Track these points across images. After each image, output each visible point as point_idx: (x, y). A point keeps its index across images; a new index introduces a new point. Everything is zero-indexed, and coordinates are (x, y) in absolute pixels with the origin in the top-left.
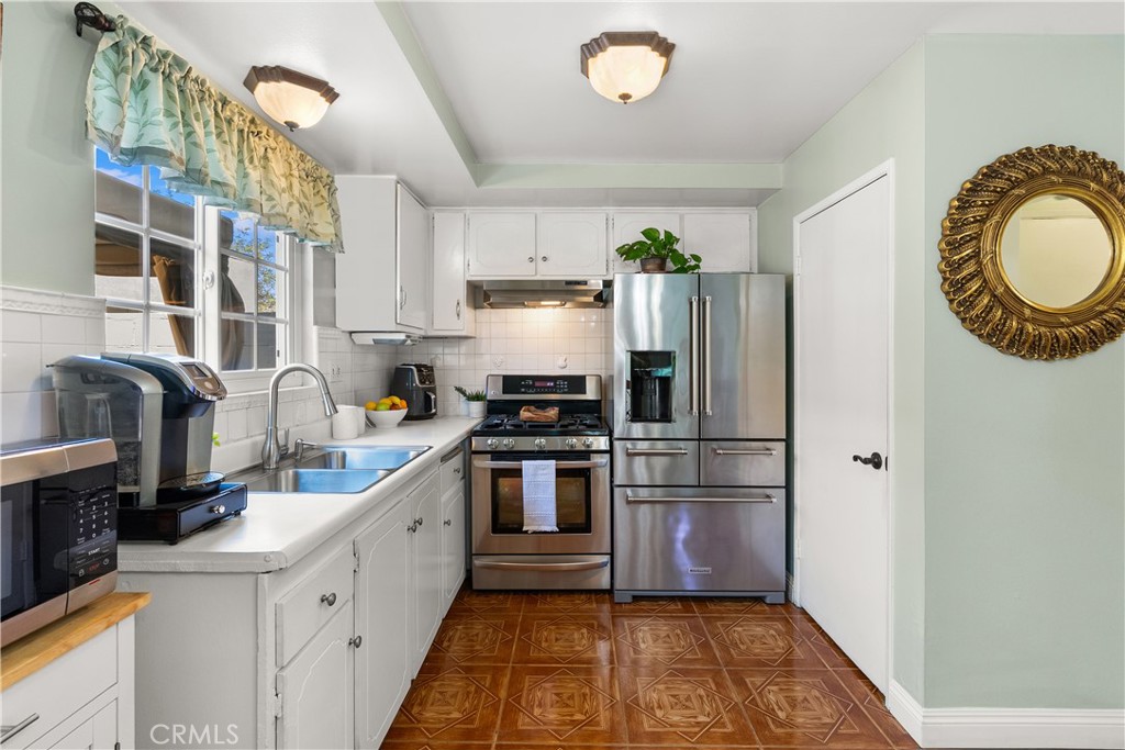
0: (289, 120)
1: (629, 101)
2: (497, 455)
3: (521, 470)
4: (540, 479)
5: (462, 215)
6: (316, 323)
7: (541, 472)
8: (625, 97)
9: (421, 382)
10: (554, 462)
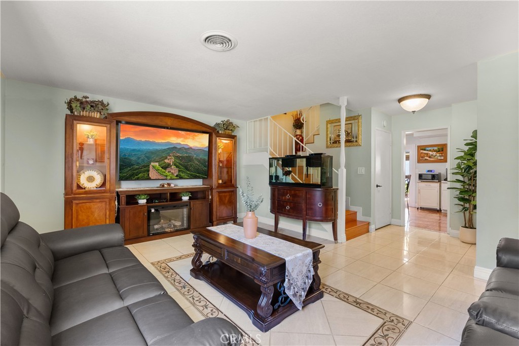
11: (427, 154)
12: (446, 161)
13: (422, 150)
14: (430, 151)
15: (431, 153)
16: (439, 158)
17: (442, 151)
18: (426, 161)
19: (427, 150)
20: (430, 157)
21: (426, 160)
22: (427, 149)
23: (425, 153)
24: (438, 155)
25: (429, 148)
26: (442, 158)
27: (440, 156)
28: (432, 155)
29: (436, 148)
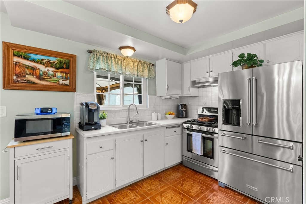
0: (127, 55)
1: (182, 22)
2: (188, 129)
3: (192, 134)
4: (197, 138)
5: (190, 63)
6: (149, 95)
7: (197, 136)
8: (181, 21)
9: (182, 108)
10: (201, 134)
11: (33, 69)
12: (74, 90)
13: (19, 56)
14: (41, 62)
15: (42, 68)
16: (61, 82)
17: (68, 68)
18: (30, 86)
19: (34, 61)
20: (40, 77)
21: (29, 82)
22: (33, 56)
23: (27, 67)
24: (58, 75)
25: (38, 57)
26: (67, 82)
27: (62, 78)
28: (45, 73)
29: (53, 60)
